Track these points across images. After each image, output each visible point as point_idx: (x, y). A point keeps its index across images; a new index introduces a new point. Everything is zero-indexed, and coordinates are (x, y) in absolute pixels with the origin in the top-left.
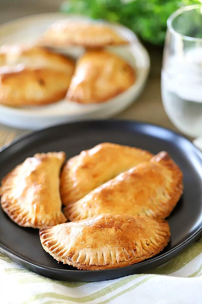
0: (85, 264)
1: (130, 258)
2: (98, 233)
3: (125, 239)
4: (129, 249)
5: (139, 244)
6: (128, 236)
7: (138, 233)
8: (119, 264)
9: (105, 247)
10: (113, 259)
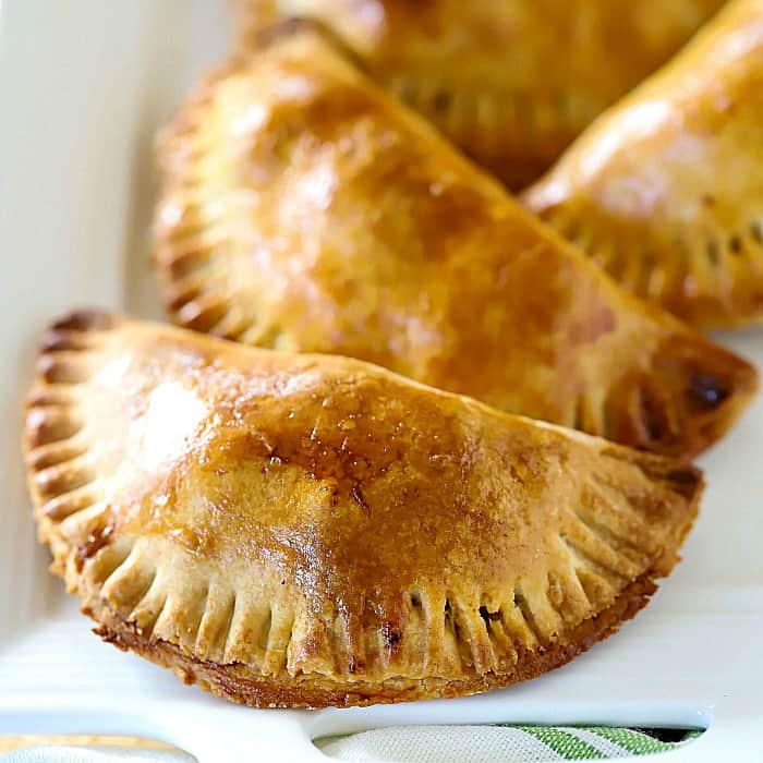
0: (134, 623)
1: (353, 673)
2: (243, 485)
3: (359, 566)
4: (364, 621)
5: (434, 611)
6: (386, 553)
7: (445, 550)
8: (292, 683)
9: (254, 568)
10: (270, 645)
